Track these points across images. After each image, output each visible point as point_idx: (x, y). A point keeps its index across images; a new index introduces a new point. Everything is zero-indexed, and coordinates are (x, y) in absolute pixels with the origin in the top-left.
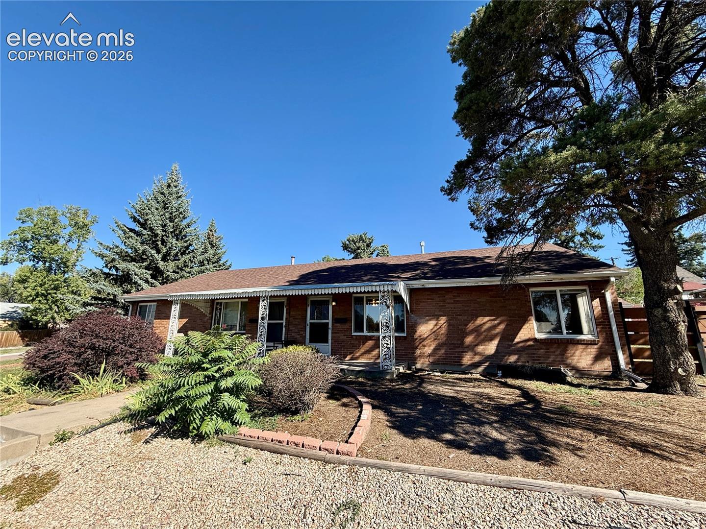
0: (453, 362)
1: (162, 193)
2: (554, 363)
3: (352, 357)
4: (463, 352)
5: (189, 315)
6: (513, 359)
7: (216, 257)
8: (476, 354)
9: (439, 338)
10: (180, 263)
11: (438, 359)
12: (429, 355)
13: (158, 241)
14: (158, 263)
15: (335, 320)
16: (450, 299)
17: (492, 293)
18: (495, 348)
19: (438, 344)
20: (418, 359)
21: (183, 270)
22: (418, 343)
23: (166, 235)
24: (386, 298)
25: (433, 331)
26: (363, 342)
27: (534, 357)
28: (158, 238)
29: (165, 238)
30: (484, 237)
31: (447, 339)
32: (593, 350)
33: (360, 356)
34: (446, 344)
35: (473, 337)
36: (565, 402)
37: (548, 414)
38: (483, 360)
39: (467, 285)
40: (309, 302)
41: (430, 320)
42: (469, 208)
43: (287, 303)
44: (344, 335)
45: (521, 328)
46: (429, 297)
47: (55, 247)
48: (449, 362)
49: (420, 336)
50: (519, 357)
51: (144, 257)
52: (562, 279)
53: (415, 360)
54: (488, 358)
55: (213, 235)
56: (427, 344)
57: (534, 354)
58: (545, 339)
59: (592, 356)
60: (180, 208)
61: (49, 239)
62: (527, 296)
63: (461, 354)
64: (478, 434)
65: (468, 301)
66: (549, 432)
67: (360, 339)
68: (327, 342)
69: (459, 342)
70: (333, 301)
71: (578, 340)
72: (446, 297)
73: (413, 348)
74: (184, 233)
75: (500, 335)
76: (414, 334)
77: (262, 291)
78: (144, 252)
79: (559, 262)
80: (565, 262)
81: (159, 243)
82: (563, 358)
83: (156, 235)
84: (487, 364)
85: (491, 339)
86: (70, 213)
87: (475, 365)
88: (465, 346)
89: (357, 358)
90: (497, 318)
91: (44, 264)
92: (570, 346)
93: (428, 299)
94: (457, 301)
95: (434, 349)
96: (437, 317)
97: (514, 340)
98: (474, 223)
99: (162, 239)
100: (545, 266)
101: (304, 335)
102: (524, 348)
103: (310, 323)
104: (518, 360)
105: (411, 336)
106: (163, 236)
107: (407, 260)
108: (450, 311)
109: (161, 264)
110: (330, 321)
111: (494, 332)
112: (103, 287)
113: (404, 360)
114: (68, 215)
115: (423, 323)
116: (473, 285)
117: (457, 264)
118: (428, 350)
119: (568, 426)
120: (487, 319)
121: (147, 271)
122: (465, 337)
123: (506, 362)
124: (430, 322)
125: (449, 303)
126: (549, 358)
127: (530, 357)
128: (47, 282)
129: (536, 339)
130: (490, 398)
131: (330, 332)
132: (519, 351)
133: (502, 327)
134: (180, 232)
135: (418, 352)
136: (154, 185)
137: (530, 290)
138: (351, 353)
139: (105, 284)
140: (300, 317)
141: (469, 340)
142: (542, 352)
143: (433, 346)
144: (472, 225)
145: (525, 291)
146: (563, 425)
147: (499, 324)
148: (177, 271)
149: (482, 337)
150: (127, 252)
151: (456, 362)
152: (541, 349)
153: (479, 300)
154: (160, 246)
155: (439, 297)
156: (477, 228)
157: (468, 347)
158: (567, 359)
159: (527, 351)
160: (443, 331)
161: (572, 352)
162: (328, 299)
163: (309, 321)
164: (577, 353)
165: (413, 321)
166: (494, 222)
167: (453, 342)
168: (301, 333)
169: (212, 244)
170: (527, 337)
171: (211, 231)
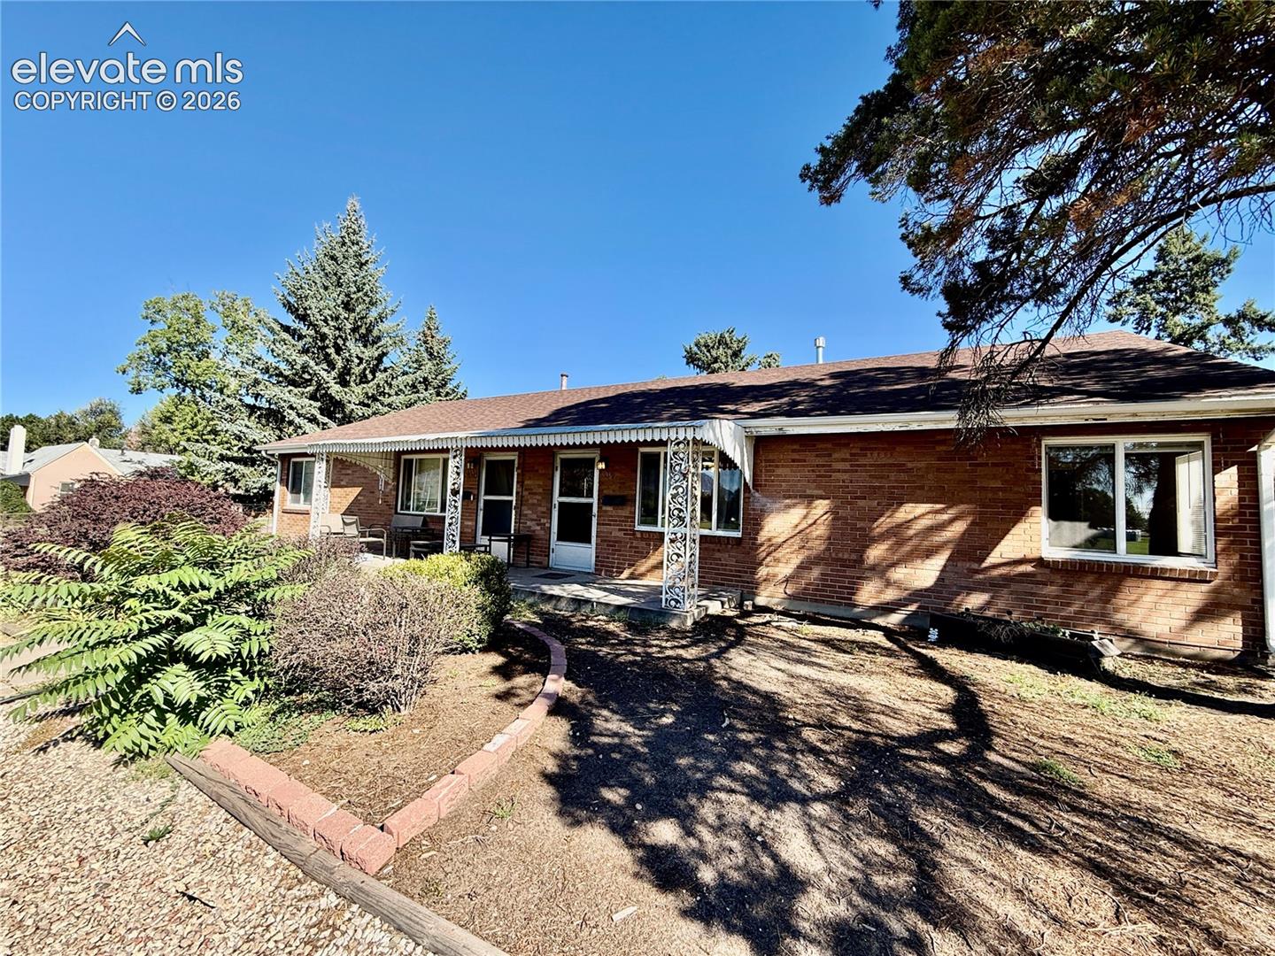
0: (837, 598)
1: (333, 258)
2: (1081, 619)
3: (632, 574)
4: (859, 578)
5: (362, 480)
6: (975, 601)
7: (440, 377)
8: (888, 584)
9: (810, 544)
10: (370, 388)
11: (805, 589)
12: (787, 580)
13: (327, 347)
14: (328, 388)
15: (605, 500)
16: (844, 460)
17: (944, 448)
18: (938, 573)
19: (808, 557)
20: (762, 587)
21: (378, 400)
22: (765, 554)
23: (341, 337)
24: (682, 455)
25: (800, 528)
26: (655, 545)
27: (1031, 601)
28: (327, 342)
29: (340, 342)
30: (939, 314)
31: (828, 549)
32: (1195, 596)
33: (648, 571)
34: (823, 559)
35: (887, 547)
36: (1068, 741)
37: (992, 789)
38: (905, 599)
39: (884, 429)
40: (559, 461)
41: (794, 505)
42: (904, 238)
43: (519, 464)
44: (620, 530)
45: (1007, 532)
46: (796, 456)
47: (204, 364)
48: (829, 596)
49: (770, 540)
50: (992, 598)
51: (306, 376)
52: (1135, 415)
53: (756, 588)
54: (917, 595)
55: (433, 337)
56: (784, 556)
57: (1032, 594)
58: (1065, 563)
59: (1190, 609)
60: (364, 284)
61: (194, 350)
62: (1033, 458)
63: (854, 583)
64: (750, 835)
65: (884, 465)
66: (966, 862)
67: (649, 539)
68: (590, 542)
69: (854, 556)
70: (600, 461)
71: (1155, 570)
72: (836, 455)
73: (754, 563)
74: (375, 333)
75: (951, 546)
76: (757, 534)
77: (451, 439)
78: (305, 368)
79: (1138, 375)
80: (1154, 372)
81: (331, 350)
82: (1104, 608)
83: (324, 337)
84: (913, 607)
85: (929, 553)
86: (223, 305)
87: (886, 609)
88: (865, 566)
89: (642, 575)
90: (948, 508)
91: (194, 391)
92: (1130, 582)
93: (793, 461)
94: (858, 466)
95: (798, 567)
96: (809, 499)
97: (983, 560)
98: (911, 277)
99: (336, 343)
100: (1097, 383)
101: (547, 525)
102: (1007, 580)
103: (560, 503)
104: (988, 604)
105: (750, 539)
106: (336, 338)
107: (779, 377)
108: (841, 487)
109: (335, 389)
110: (595, 500)
111: (937, 539)
112: (244, 430)
113: (733, 586)
114: (220, 309)
115: (779, 511)
116: (897, 429)
117: (879, 382)
118: (785, 570)
119: (1035, 847)
120: (922, 508)
121: (312, 402)
122: (868, 547)
123: (959, 605)
124: (792, 511)
125: (839, 471)
126: (1069, 605)
127: (1022, 600)
128: (200, 421)
129: (1041, 559)
130: (860, 709)
131: (594, 521)
132: (993, 586)
133: (959, 527)
134: (369, 331)
135: (763, 572)
136: (316, 242)
137: (1044, 443)
138: (631, 565)
139: (249, 424)
140: (541, 490)
141: (875, 553)
142: (1051, 590)
143: (796, 560)
144: (905, 281)
145: (1029, 446)
146: (1022, 840)
147: (952, 521)
148: (366, 401)
149: (907, 548)
150: (277, 368)
151: (842, 598)
152: (1052, 583)
153: (910, 465)
154: (334, 356)
155: (817, 456)
156: (920, 290)
157: (873, 568)
158: (1116, 610)
159: (1014, 587)
160: (821, 530)
161: (1133, 597)
162: (592, 456)
163: (557, 499)
164: (1148, 599)
165: (758, 506)
166: (968, 271)
167: (840, 555)
168: (543, 521)
169: (431, 354)
170: (1019, 556)
171: (429, 328)
